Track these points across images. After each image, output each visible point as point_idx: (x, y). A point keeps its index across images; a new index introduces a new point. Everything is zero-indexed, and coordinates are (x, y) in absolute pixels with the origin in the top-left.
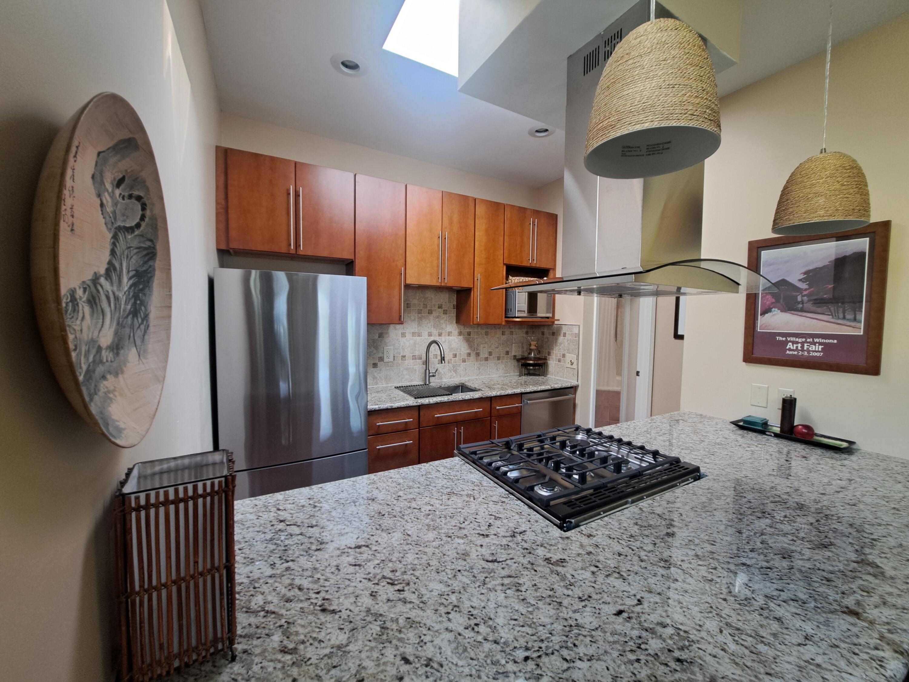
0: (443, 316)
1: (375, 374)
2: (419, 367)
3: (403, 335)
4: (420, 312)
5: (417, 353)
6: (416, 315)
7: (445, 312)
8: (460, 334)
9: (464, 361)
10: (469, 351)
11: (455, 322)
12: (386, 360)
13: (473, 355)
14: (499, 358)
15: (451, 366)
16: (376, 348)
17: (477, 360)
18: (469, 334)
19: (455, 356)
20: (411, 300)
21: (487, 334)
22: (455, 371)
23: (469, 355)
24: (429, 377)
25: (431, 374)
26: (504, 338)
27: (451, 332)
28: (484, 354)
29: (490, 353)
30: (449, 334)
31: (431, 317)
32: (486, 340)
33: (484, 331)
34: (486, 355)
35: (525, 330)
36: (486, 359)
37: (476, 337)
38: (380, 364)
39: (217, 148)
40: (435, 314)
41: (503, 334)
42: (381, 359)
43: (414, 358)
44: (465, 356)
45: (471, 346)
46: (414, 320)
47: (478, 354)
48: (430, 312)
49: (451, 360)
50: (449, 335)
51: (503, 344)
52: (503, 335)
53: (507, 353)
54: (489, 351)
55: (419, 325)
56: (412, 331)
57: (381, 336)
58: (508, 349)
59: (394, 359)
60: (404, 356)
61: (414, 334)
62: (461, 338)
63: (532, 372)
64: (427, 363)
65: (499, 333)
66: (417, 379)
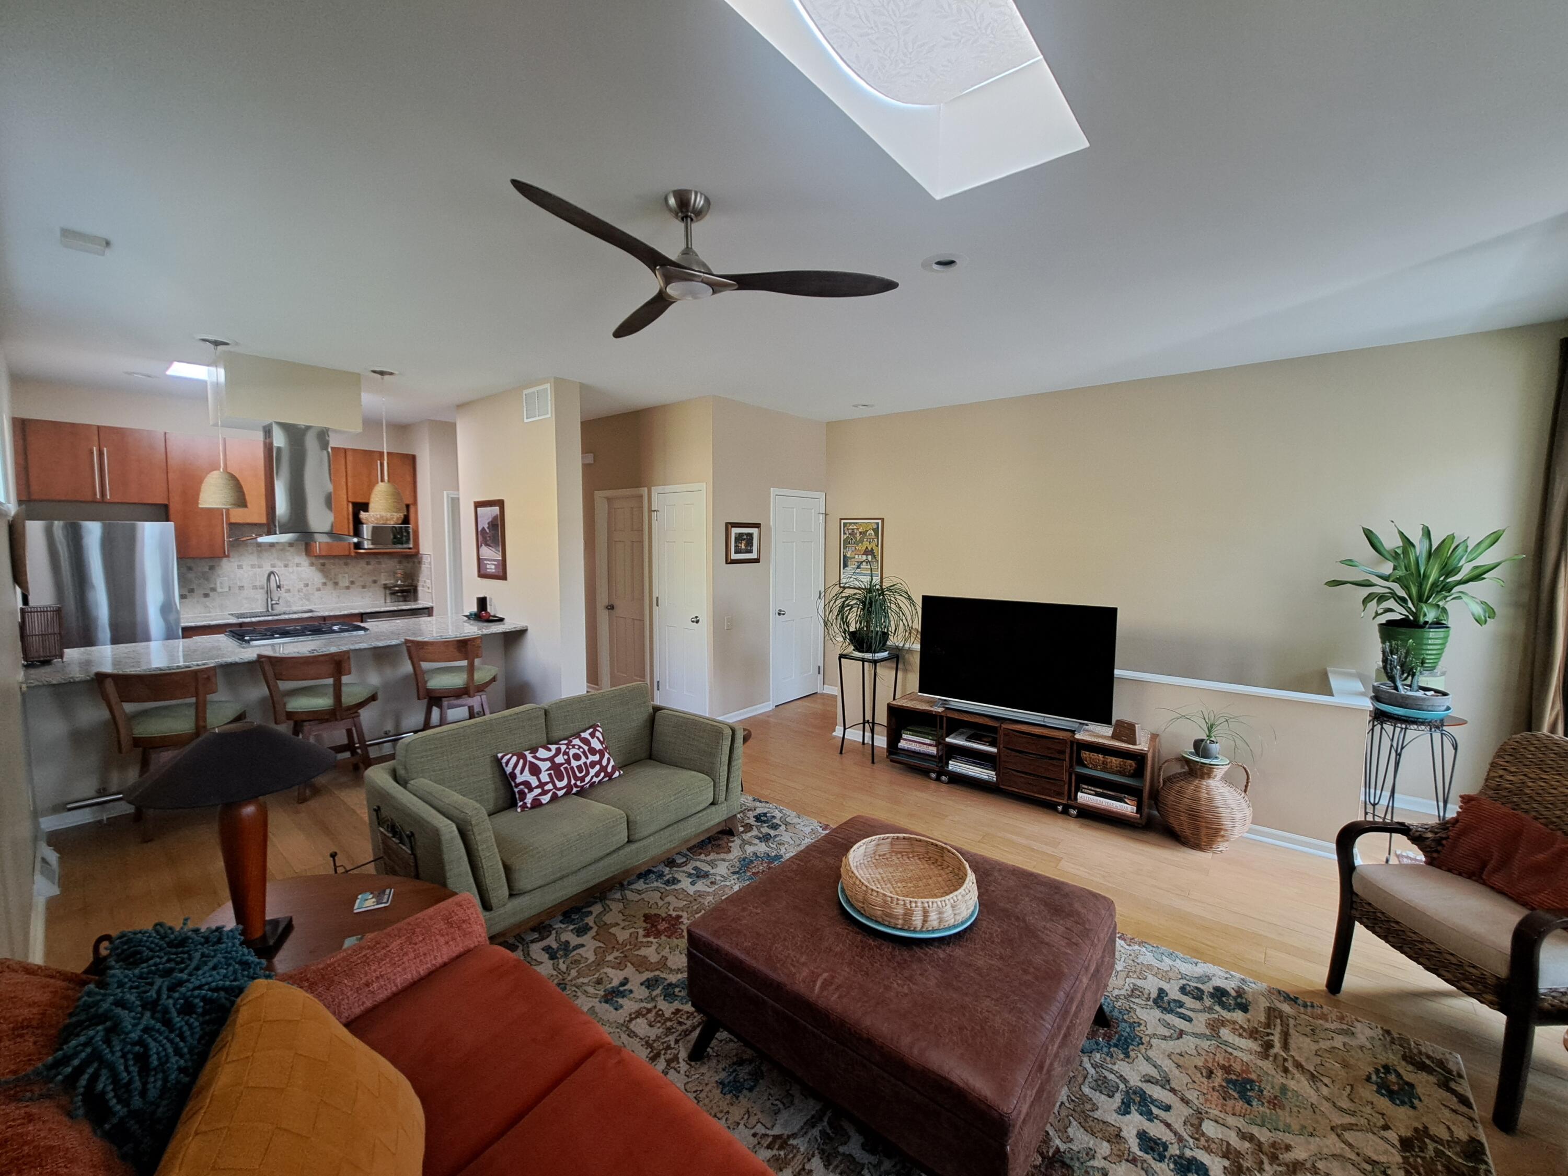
0: (289, 548)
1: (207, 603)
2: (260, 596)
3: (240, 567)
5: (258, 584)
6: (255, 549)
8: (312, 565)
9: (319, 590)
10: (324, 580)
11: (304, 553)
12: (219, 590)
13: (330, 584)
14: (364, 587)
16: (207, 579)
17: (334, 588)
18: (323, 565)
19: (307, 585)
21: (346, 564)
22: (308, 600)
23: (325, 584)
24: (272, 605)
25: (273, 602)
26: (370, 567)
27: (300, 563)
28: (344, 582)
29: (352, 583)
30: (298, 565)
32: (346, 570)
33: (343, 561)
34: (347, 584)
35: (396, 560)
36: (348, 588)
37: (332, 567)
38: (211, 594)
39: (14, 419)
41: (368, 563)
42: (214, 590)
43: (255, 588)
44: (320, 586)
45: (326, 577)
46: (252, 553)
47: (336, 584)
49: (302, 589)
50: (297, 566)
51: (368, 573)
52: (367, 565)
53: (376, 582)
54: (351, 579)
55: (259, 557)
56: (251, 563)
57: (212, 568)
58: (375, 578)
59: (230, 590)
60: (243, 587)
61: (253, 566)
62: (313, 568)
63: (401, 599)
64: (269, 592)
65: (362, 563)
66: (259, 607)
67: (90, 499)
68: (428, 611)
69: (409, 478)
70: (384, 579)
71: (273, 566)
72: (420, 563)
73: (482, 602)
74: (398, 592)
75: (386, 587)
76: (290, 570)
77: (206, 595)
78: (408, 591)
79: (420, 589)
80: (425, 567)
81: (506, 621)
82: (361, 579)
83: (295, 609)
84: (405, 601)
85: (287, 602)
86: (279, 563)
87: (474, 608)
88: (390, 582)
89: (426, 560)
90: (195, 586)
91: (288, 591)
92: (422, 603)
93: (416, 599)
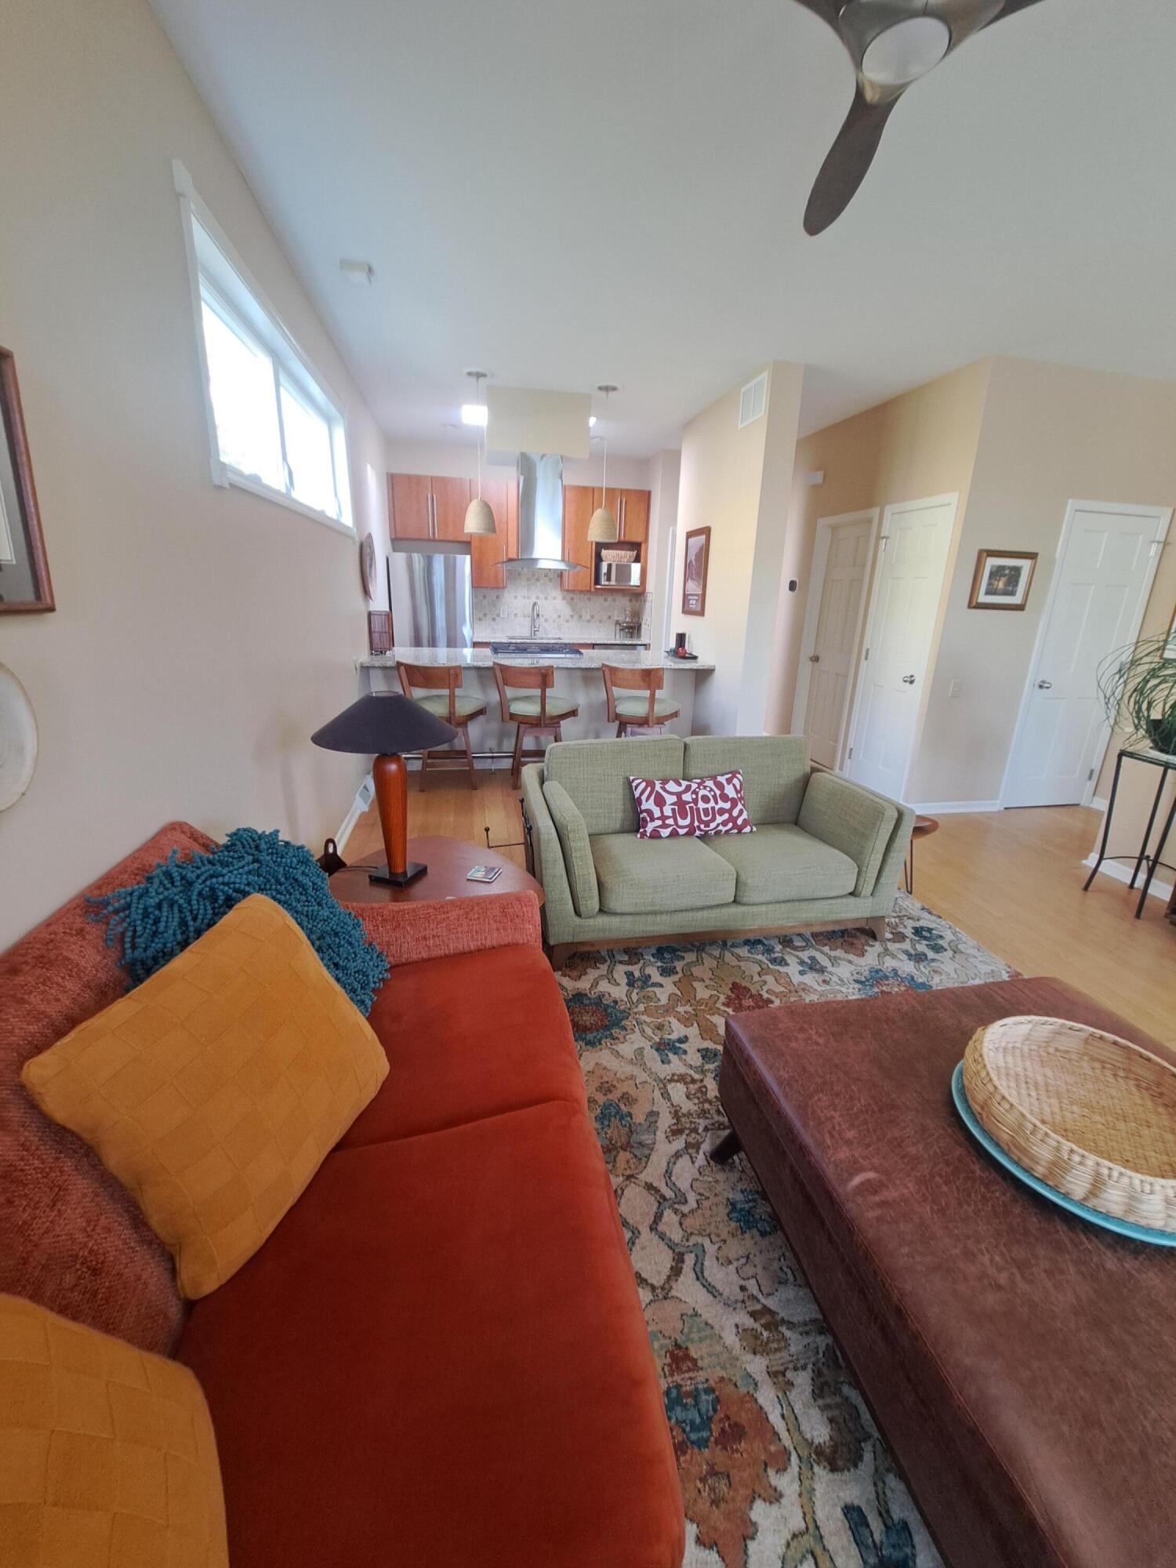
1: (494, 626)
2: (527, 622)
3: (516, 597)
4: (528, 580)
5: (526, 613)
6: (526, 582)
7: (550, 580)
8: (564, 598)
9: (567, 621)
10: (572, 613)
11: (559, 588)
12: (502, 616)
13: (576, 617)
14: (600, 622)
15: (556, 625)
16: (495, 606)
17: (579, 621)
18: (572, 599)
19: (559, 617)
21: (589, 599)
22: (560, 629)
23: (572, 616)
24: (535, 632)
25: (535, 629)
26: (606, 604)
28: (586, 617)
29: (592, 617)
30: (554, 598)
31: (538, 584)
32: (589, 605)
33: (586, 597)
34: (588, 618)
35: (628, 598)
36: (589, 621)
37: (578, 602)
38: (497, 618)
39: (387, 474)
40: (542, 581)
41: (605, 600)
42: (498, 615)
43: (524, 616)
44: (568, 617)
45: (573, 611)
46: (524, 586)
47: (580, 617)
48: (538, 580)
51: (605, 609)
53: (610, 617)
54: (592, 614)
55: (528, 590)
57: (498, 597)
58: (609, 614)
59: (508, 616)
60: (516, 614)
61: (524, 597)
62: (565, 602)
63: (629, 635)
64: (533, 621)
65: (601, 599)
66: (527, 634)
67: (426, 537)
68: (646, 646)
69: (643, 515)
70: (617, 616)
71: (537, 598)
72: (645, 601)
73: (681, 639)
74: (626, 627)
75: (617, 623)
76: (549, 601)
77: (494, 619)
78: (633, 628)
79: (643, 626)
80: (648, 605)
81: (699, 659)
82: (599, 614)
83: (550, 636)
84: (631, 637)
85: (545, 630)
86: (542, 596)
87: (673, 645)
88: (621, 619)
89: (649, 598)
90: (487, 612)
91: (546, 620)
92: (644, 640)
93: (639, 636)
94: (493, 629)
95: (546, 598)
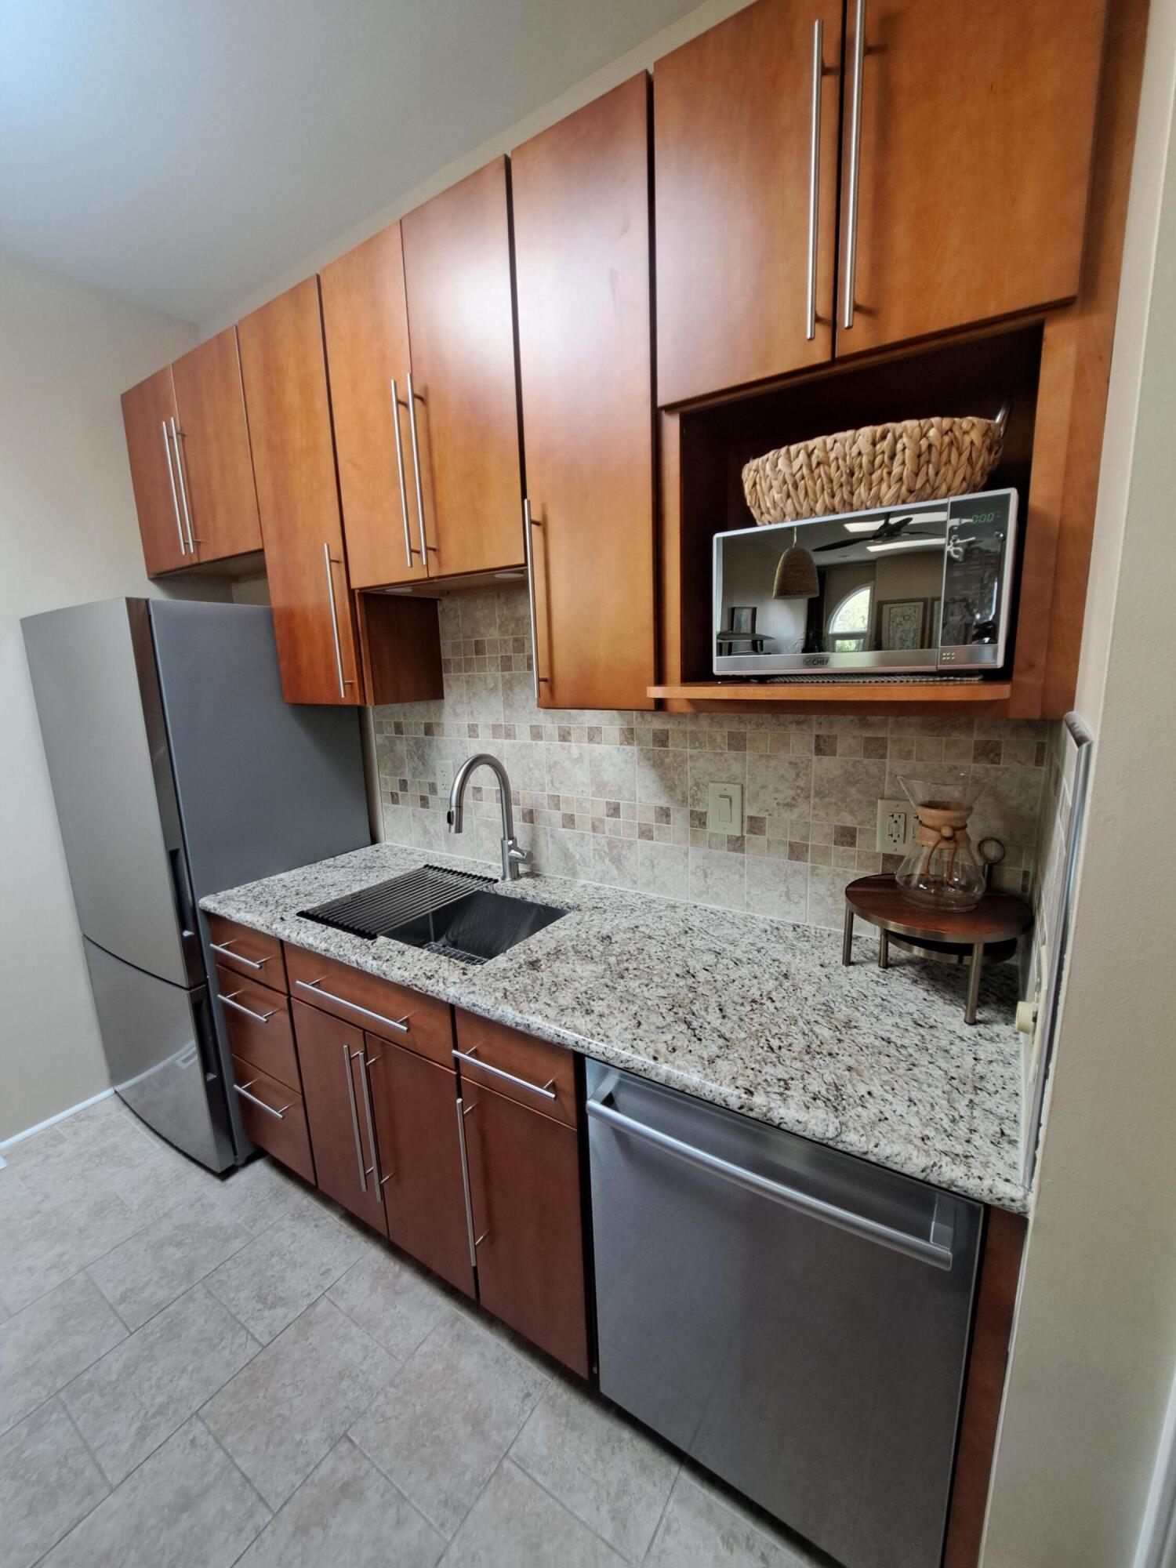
1: (427, 823)
3: (473, 731)
4: (506, 664)
6: (499, 674)
8: (629, 736)
9: (646, 833)
10: (663, 802)
12: (439, 792)
13: (680, 820)
14: (797, 852)
15: (603, 842)
16: (424, 759)
17: (695, 840)
18: (661, 739)
19: (615, 810)
20: (483, 630)
21: (737, 742)
22: (617, 861)
23: (664, 814)
26: (828, 767)
27: (599, 730)
28: (724, 824)
29: (754, 825)
30: (593, 735)
32: (736, 768)
33: (725, 731)
34: (732, 829)
36: (737, 844)
37: (689, 751)
38: (432, 800)
41: (823, 747)
42: (433, 789)
44: (649, 818)
45: (670, 788)
46: (495, 689)
47: (699, 820)
49: (602, 821)
50: (591, 740)
51: (820, 794)
52: (819, 751)
53: (845, 836)
54: (750, 813)
55: (508, 704)
56: (491, 721)
57: (429, 730)
58: (848, 821)
62: (633, 750)
65: (800, 745)
76: (574, 748)
77: (422, 801)
82: (790, 816)
90: (408, 777)
91: (569, 821)
94: (426, 832)
95: (564, 736)
